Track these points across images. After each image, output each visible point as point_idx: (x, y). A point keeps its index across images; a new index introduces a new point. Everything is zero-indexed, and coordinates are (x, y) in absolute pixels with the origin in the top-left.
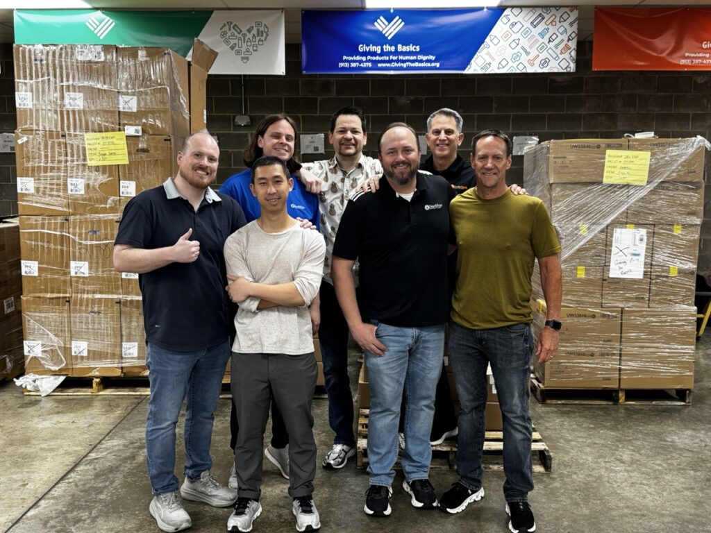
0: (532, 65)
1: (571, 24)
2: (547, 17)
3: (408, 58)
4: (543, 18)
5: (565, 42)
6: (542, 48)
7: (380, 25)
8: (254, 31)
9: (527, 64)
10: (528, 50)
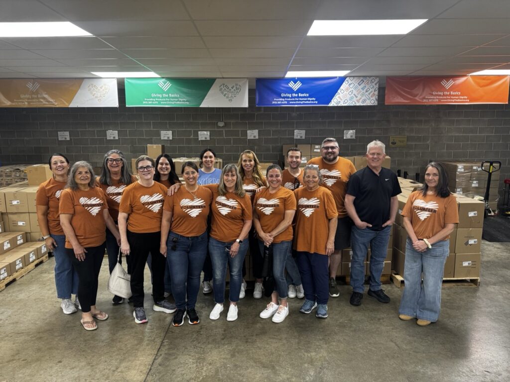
0: (359, 102)
1: (376, 84)
2: (365, 81)
3: (303, 99)
4: (363, 81)
5: (373, 92)
6: (363, 95)
7: (291, 85)
8: (235, 88)
9: (356, 102)
10: (357, 95)
